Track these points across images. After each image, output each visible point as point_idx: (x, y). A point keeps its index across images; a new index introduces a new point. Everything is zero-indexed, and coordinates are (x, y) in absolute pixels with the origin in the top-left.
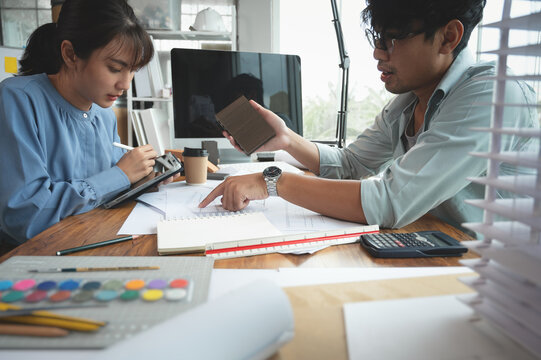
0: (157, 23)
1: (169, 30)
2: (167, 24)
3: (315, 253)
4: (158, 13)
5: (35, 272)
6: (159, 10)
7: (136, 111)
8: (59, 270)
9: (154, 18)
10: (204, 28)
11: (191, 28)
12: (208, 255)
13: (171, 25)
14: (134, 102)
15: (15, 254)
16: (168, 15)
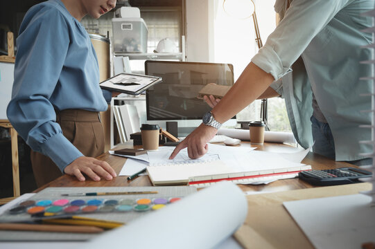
0: (132, 48)
1: (140, 53)
2: (139, 49)
3: (269, 184)
4: (132, 42)
5: (67, 195)
6: (133, 40)
7: (117, 107)
8: (84, 194)
9: (130, 45)
10: (164, 51)
11: (155, 51)
12: (191, 185)
13: (141, 49)
14: (115, 100)
15: (48, 186)
16: (140, 43)
